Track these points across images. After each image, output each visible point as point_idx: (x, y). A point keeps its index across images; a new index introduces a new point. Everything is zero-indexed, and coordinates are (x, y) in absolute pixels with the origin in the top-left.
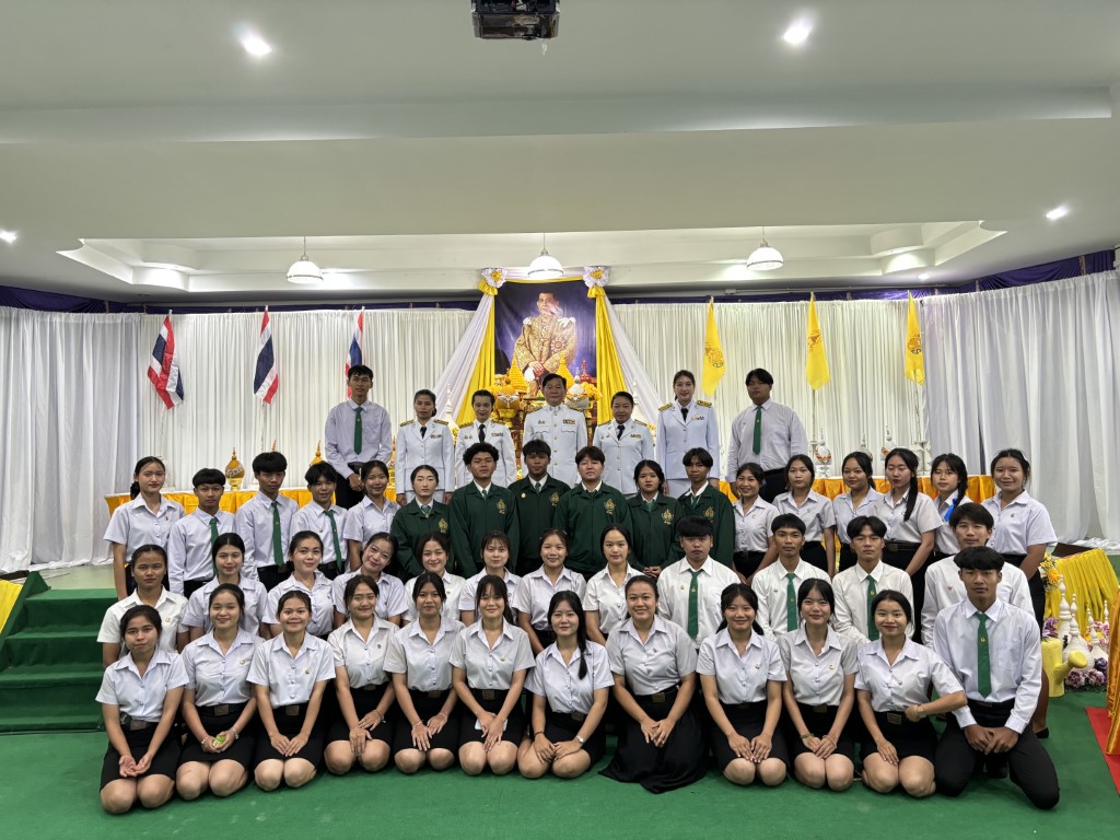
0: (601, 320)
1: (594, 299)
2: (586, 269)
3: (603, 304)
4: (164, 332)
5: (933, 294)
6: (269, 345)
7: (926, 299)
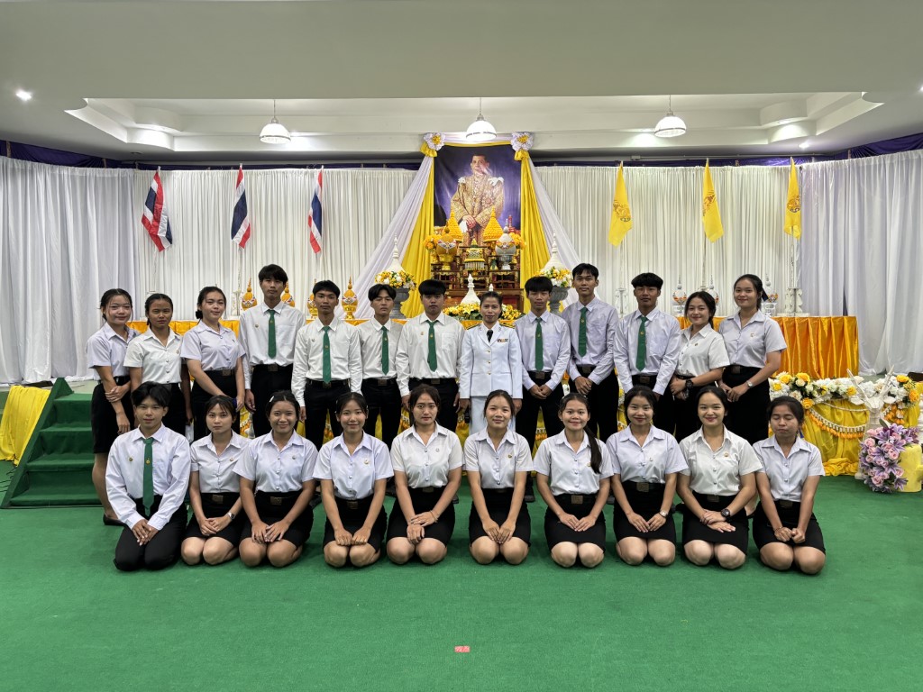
0: (525, 180)
1: (520, 162)
2: (514, 135)
3: (527, 166)
4: (155, 186)
5: (811, 161)
6: (243, 198)
7: (805, 165)
